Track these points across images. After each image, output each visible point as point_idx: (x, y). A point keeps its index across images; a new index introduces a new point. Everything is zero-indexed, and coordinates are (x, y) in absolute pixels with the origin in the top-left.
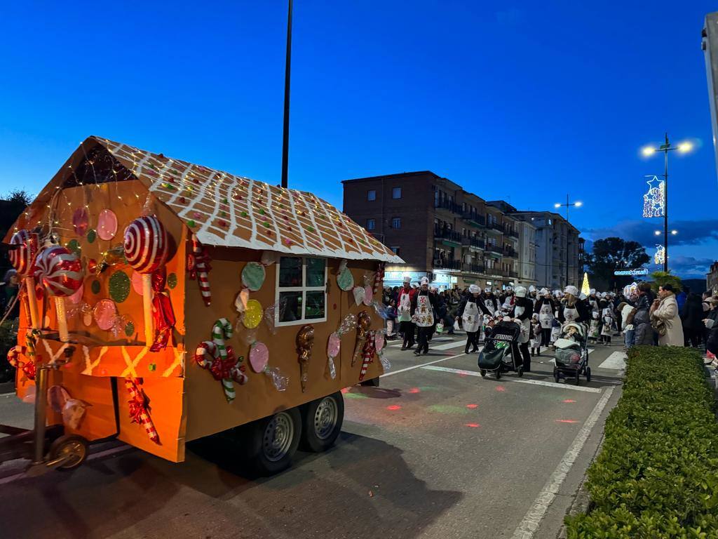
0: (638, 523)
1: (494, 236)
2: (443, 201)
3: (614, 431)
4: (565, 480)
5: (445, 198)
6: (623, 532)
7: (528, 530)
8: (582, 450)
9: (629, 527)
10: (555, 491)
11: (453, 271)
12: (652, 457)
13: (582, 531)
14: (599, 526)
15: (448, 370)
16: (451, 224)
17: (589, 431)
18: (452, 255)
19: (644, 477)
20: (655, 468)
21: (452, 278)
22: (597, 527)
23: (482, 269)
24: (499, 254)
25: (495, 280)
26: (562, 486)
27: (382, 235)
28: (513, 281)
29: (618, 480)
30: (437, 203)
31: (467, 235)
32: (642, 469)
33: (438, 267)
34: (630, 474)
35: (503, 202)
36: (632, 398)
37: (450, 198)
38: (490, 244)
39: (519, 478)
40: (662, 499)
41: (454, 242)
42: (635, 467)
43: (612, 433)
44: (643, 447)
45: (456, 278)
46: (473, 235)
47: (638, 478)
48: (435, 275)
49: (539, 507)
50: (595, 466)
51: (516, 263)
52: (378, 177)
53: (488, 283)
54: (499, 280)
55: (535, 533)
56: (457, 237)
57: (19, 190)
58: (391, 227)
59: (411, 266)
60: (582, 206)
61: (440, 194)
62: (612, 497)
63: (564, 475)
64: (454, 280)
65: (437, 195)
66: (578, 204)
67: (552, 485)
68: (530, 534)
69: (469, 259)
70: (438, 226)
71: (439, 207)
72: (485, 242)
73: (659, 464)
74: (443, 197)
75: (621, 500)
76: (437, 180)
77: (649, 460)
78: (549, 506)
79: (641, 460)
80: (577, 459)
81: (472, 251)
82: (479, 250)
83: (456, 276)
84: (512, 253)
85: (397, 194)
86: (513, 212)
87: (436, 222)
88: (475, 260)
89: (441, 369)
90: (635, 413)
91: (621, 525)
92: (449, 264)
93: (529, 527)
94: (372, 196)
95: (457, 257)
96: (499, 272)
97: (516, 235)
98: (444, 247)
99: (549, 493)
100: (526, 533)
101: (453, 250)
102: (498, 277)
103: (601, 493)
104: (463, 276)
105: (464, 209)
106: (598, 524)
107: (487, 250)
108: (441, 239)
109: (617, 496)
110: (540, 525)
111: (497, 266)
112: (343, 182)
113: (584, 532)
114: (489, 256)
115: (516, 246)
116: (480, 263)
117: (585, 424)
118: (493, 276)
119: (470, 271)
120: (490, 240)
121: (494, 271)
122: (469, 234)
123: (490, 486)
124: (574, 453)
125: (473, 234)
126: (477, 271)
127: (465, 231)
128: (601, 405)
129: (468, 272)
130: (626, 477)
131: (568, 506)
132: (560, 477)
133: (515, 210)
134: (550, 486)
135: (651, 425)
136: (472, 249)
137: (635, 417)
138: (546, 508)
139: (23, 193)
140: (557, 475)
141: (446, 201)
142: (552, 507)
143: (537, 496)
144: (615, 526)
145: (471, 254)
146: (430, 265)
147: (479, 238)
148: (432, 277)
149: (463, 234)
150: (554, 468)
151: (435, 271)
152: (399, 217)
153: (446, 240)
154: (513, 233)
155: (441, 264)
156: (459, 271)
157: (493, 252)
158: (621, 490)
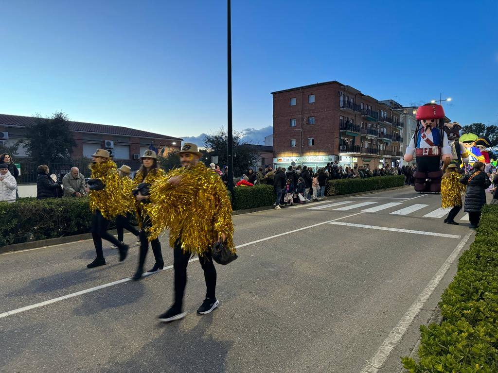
0: (473, 331)
1: (385, 126)
2: (346, 102)
3: (464, 266)
4: (428, 300)
5: (347, 101)
6: (461, 337)
7: (399, 333)
8: (443, 279)
9: (466, 334)
10: (420, 307)
11: (355, 153)
12: (490, 285)
13: (432, 335)
14: (445, 332)
15: (348, 224)
16: (353, 119)
17: (449, 266)
18: (353, 142)
19: (483, 299)
20: (492, 293)
21: (354, 158)
22: (443, 333)
23: (376, 151)
24: (389, 140)
25: (386, 158)
26: (425, 304)
27: (301, 130)
28: (399, 159)
29: (463, 301)
30: (341, 104)
31: (365, 127)
32: (482, 293)
33: (343, 151)
34: (472, 297)
35: (392, 100)
36: (481, 243)
37: (352, 101)
38: (382, 132)
39: (395, 298)
40: (494, 314)
41: (355, 132)
42: (477, 292)
43: (462, 268)
44: (484, 278)
45: (356, 159)
46: (370, 127)
47: (478, 300)
48: (341, 157)
49: (408, 318)
50: (447, 291)
51: (402, 145)
52: (297, 88)
53: (380, 161)
54: (389, 159)
55: (404, 335)
56: (357, 129)
57: (59, 112)
58: (308, 124)
59: (323, 151)
60: (451, 101)
61: (344, 98)
62: (456, 313)
63: (428, 296)
64: (355, 160)
65: (342, 99)
66: (449, 100)
67: (418, 303)
68: (400, 336)
69: (366, 145)
70: (342, 122)
71: (343, 107)
72: (379, 131)
73: (495, 290)
74: (346, 99)
75: (463, 315)
76: (342, 87)
77: (488, 287)
78: (415, 318)
79: (482, 287)
80: (438, 285)
81: (369, 138)
82: (373, 137)
83: (356, 157)
84: (398, 139)
85: (312, 99)
86: (399, 108)
87: (341, 118)
88: (371, 145)
89: (343, 224)
90: (481, 254)
91: (461, 332)
92: (352, 148)
93: (399, 331)
94: (294, 102)
95: (357, 143)
96: (389, 153)
97: (402, 125)
98: (348, 136)
99: (416, 308)
100: (397, 335)
101: (354, 138)
102: (388, 156)
103: (449, 310)
104: (362, 157)
105: (362, 108)
106: (444, 331)
107: (379, 137)
108: (345, 130)
109: (460, 313)
110: (408, 330)
111: (388, 148)
112: (272, 93)
113: (433, 337)
114: (381, 141)
115: (401, 133)
116: (374, 147)
117: (447, 261)
118: (384, 156)
119: (367, 153)
120: (382, 130)
121: (385, 152)
122: (366, 126)
123: (374, 303)
124: (436, 281)
125: (369, 125)
126: (372, 153)
127: (363, 124)
128: (460, 247)
129: (365, 154)
130: (469, 299)
131: (429, 318)
132: (424, 298)
133: (401, 106)
134: (417, 304)
135: (493, 262)
136: (369, 137)
137: (481, 256)
138: (413, 318)
139: (61, 114)
140: (423, 296)
141: (349, 102)
142: (417, 318)
143: (407, 310)
144: (456, 333)
145: (368, 140)
146: (337, 150)
147: (374, 129)
148: (338, 159)
149: (362, 126)
150: (421, 291)
151: (341, 154)
152: (313, 117)
153: (348, 131)
154: (399, 124)
155: (345, 149)
156: (359, 153)
157: (384, 138)
158: (464, 308)
